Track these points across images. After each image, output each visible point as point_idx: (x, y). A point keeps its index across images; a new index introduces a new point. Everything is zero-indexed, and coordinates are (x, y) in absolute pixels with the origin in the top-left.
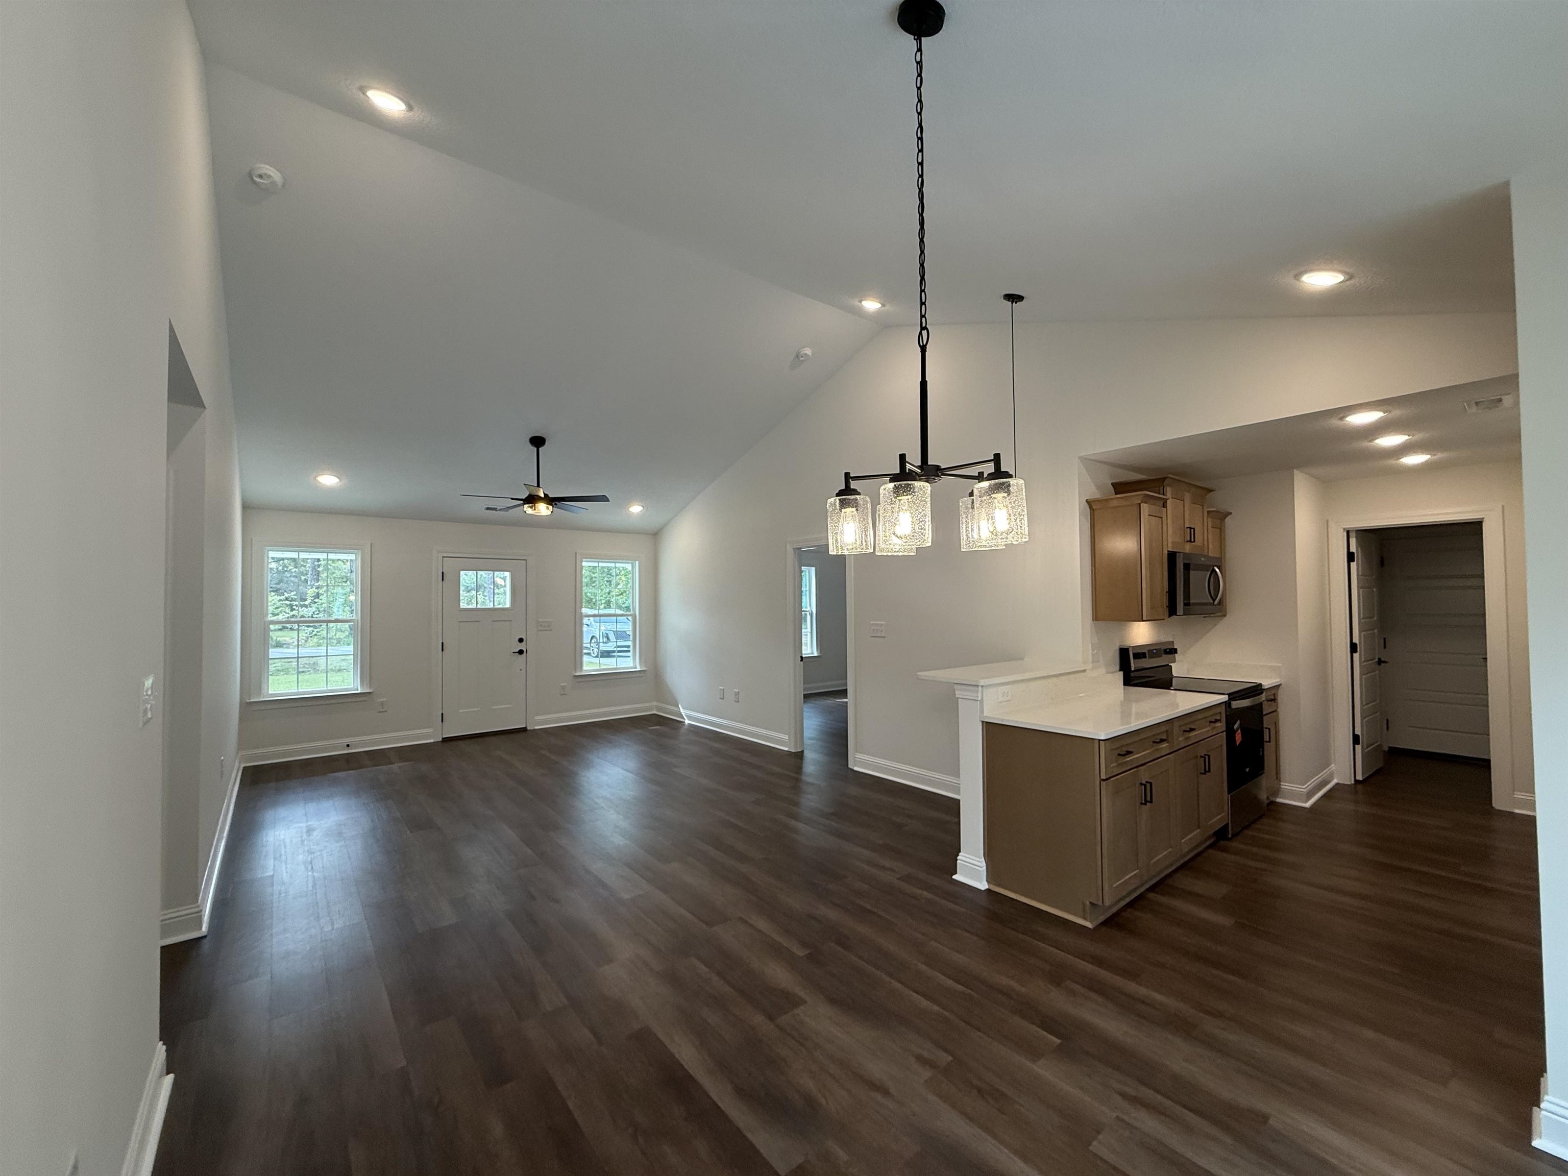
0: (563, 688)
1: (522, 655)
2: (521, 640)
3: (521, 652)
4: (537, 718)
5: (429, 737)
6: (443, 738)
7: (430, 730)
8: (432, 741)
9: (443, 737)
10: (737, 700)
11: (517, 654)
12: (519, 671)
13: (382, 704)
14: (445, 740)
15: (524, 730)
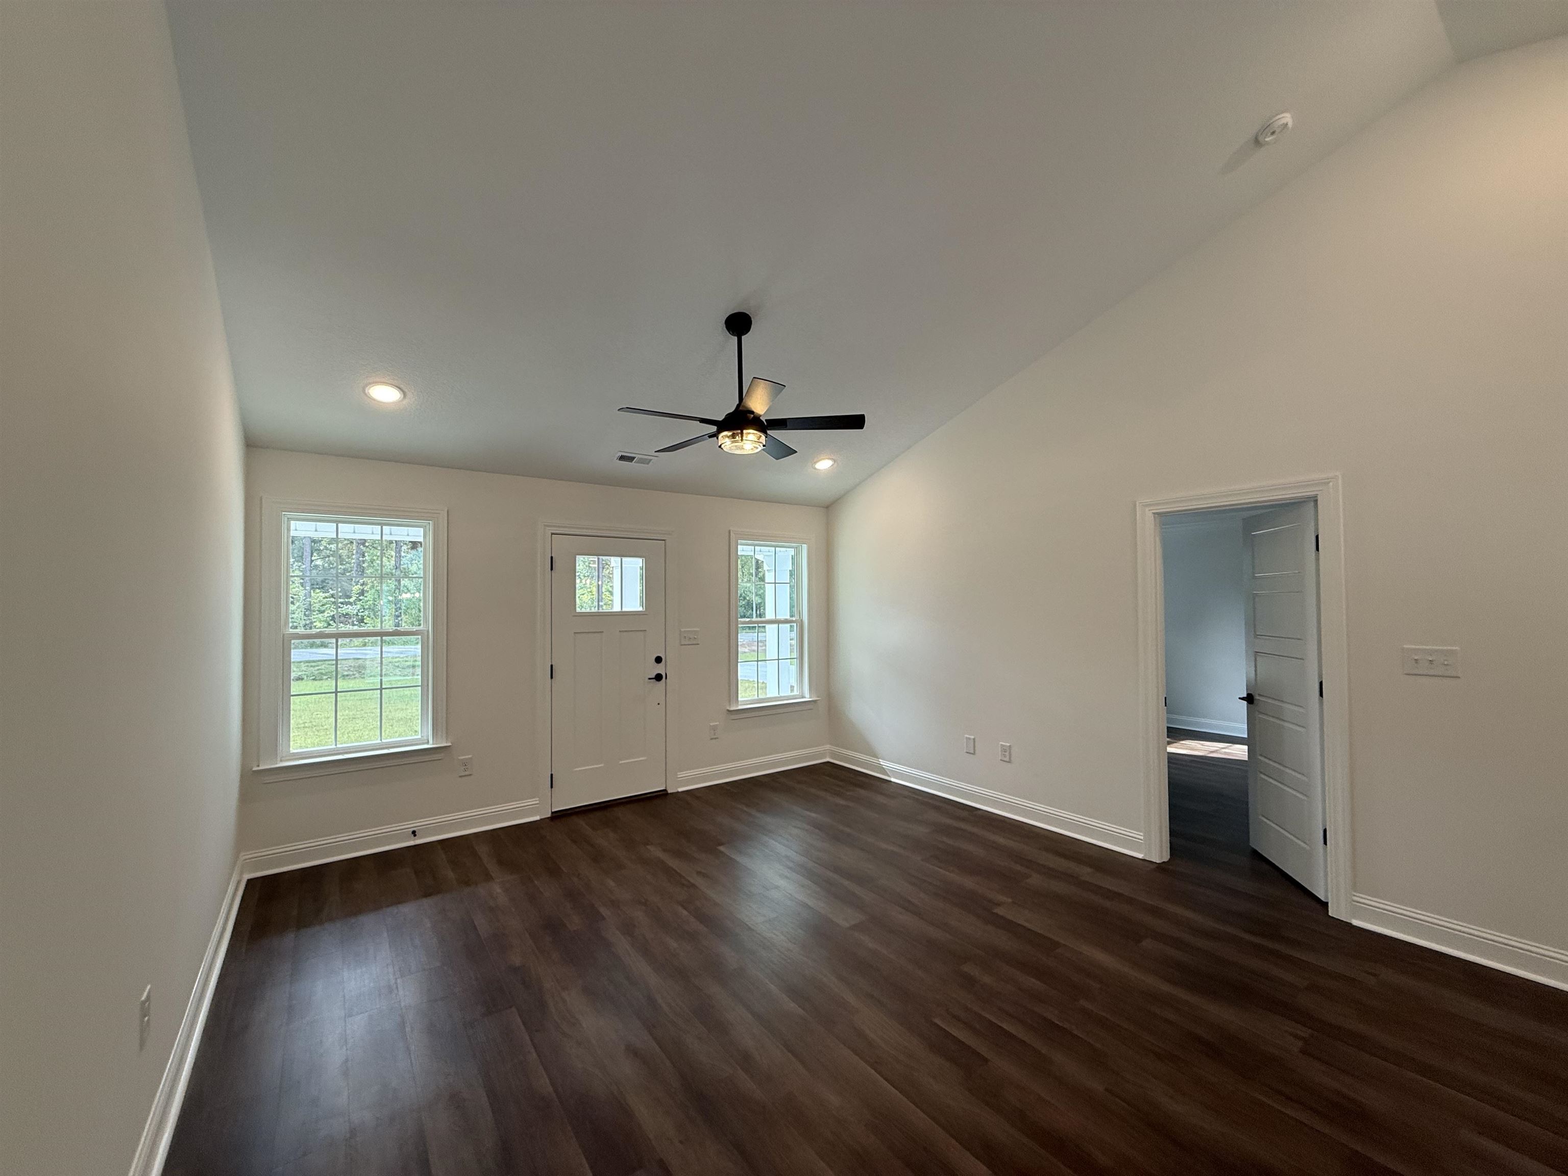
0: (714, 728)
1: (661, 682)
2: (658, 660)
3: (658, 677)
4: (681, 775)
5: (532, 812)
6: (552, 813)
7: (534, 801)
8: (537, 818)
9: (553, 811)
10: (1007, 759)
11: (654, 680)
12: (659, 705)
13: (465, 764)
14: (558, 816)
15: (663, 795)
